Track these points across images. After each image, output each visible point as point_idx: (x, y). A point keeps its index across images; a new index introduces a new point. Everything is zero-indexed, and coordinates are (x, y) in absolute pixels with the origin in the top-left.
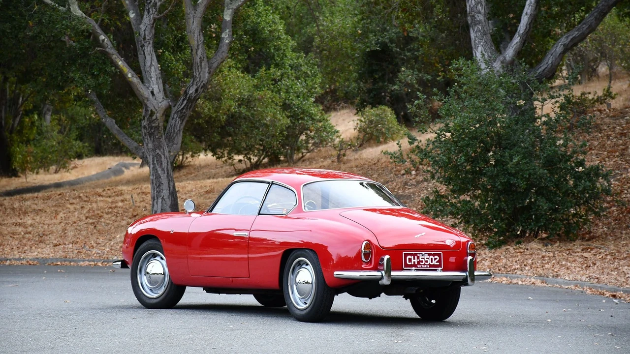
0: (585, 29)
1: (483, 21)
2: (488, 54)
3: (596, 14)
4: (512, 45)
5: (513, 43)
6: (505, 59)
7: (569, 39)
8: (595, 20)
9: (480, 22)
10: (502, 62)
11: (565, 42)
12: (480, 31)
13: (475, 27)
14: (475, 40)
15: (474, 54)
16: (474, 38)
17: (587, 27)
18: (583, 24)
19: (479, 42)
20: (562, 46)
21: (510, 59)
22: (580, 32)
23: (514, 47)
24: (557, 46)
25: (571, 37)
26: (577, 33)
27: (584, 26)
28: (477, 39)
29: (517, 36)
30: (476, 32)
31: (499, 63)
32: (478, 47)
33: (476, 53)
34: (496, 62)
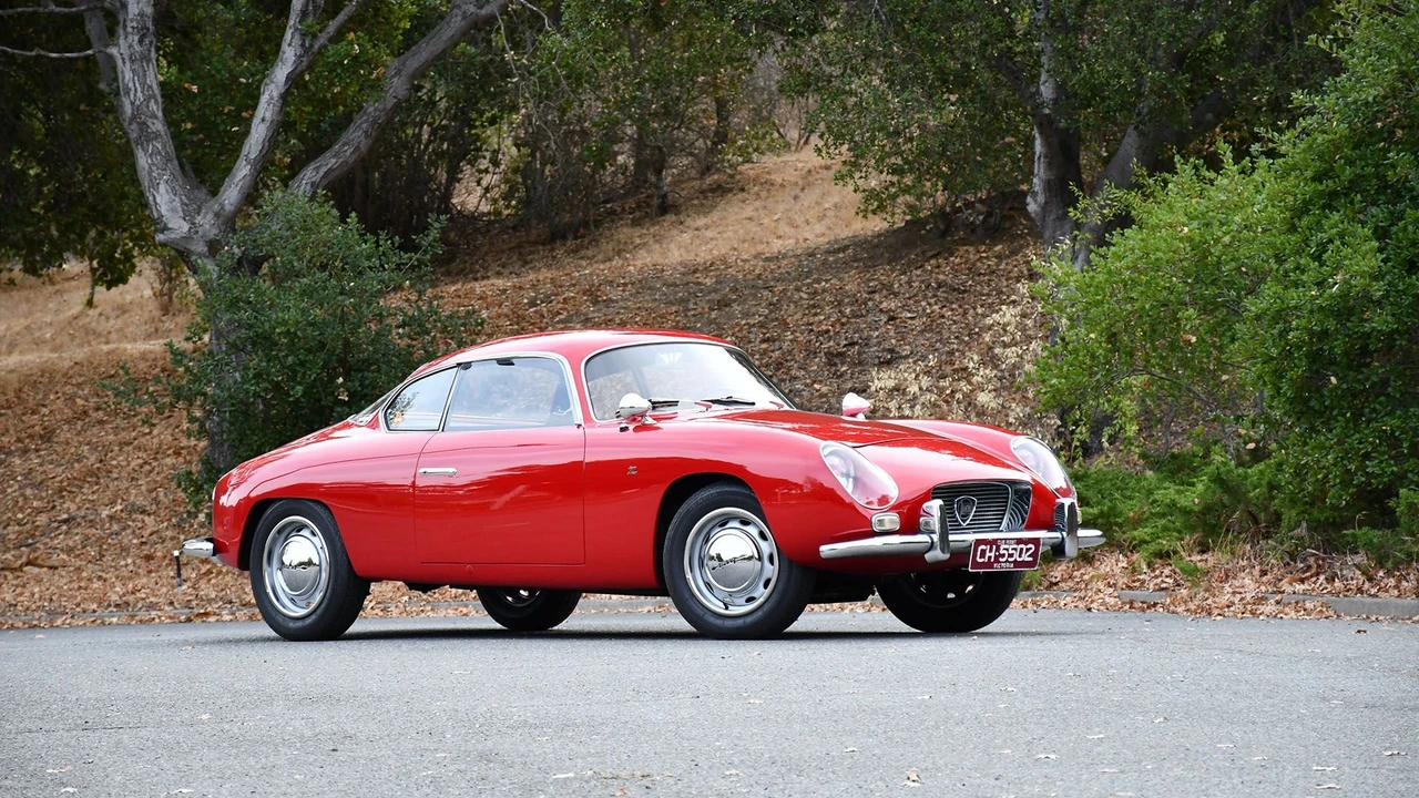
0: (348, 153)
1: (163, 133)
2: (181, 199)
3: (364, 126)
4: (236, 181)
5: (235, 176)
6: (223, 208)
7: (321, 173)
8: (366, 137)
9: (157, 136)
10: (217, 215)
11: (314, 179)
12: (159, 153)
13: (148, 146)
14: (150, 173)
15: (151, 198)
16: (147, 167)
17: (352, 150)
18: (346, 144)
19: (159, 174)
20: (309, 187)
21: (232, 208)
22: (341, 160)
23: (241, 184)
24: (299, 186)
25: (325, 169)
26: (334, 161)
27: (346, 148)
28: (154, 168)
29: (244, 162)
30: (151, 155)
31: (210, 216)
32: (158, 184)
33: (155, 198)
34: (202, 215)
